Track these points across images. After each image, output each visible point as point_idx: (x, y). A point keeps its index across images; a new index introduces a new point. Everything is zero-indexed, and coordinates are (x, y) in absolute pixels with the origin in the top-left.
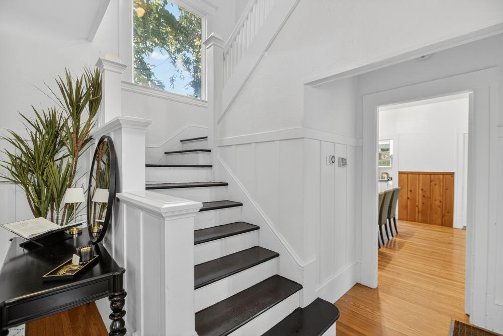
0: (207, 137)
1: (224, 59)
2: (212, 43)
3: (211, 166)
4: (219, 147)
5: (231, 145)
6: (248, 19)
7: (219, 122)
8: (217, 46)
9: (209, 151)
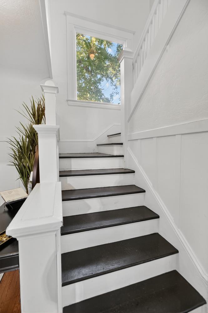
0: (120, 133)
1: (133, 68)
2: (123, 57)
3: (123, 156)
4: (129, 140)
5: (137, 140)
6: (148, 33)
7: (129, 121)
8: (127, 58)
9: (122, 144)
